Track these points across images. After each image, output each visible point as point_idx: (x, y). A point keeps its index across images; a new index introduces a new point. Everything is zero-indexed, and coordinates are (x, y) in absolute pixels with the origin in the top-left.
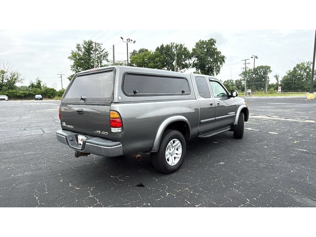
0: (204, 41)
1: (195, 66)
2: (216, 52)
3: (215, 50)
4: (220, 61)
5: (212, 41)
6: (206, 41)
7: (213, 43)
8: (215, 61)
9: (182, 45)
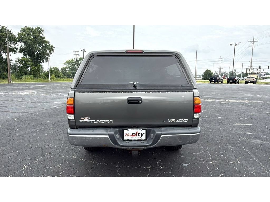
0: (31, 28)
1: (23, 52)
2: (45, 41)
3: (43, 39)
4: (49, 49)
5: (39, 29)
6: (33, 28)
7: (41, 31)
8: (44, 49)
9: (4, 27)
